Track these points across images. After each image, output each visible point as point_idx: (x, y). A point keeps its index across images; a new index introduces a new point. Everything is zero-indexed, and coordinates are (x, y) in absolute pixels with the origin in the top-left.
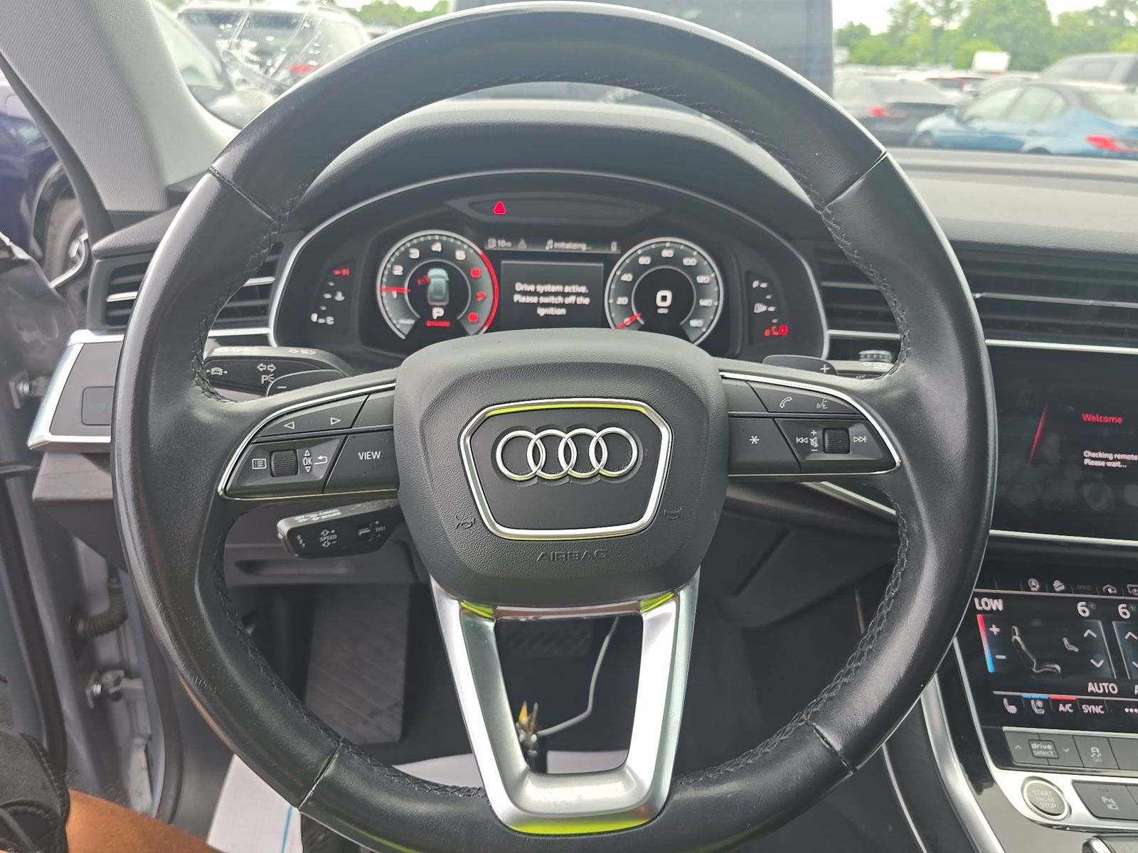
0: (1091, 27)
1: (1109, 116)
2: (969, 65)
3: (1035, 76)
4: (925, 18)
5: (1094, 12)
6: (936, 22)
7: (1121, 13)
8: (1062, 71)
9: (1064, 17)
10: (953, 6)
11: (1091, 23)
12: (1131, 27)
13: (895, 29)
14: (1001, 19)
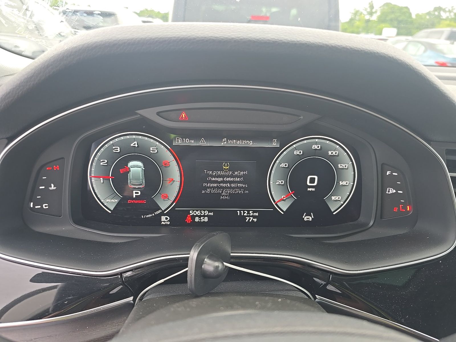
0: (428, 19)
1: (444, 53)
2: (380, 34)
3: (410, 38)
4: (363, 15)
5: (429, 13)
6: (367, 17)
7: (439, 13)
8: (421, 35)
9: (417, 15)
10: (374, 10)
11: (428, 17)
12: (443, 19)
13: (351, 20)
14: (393, 16)
